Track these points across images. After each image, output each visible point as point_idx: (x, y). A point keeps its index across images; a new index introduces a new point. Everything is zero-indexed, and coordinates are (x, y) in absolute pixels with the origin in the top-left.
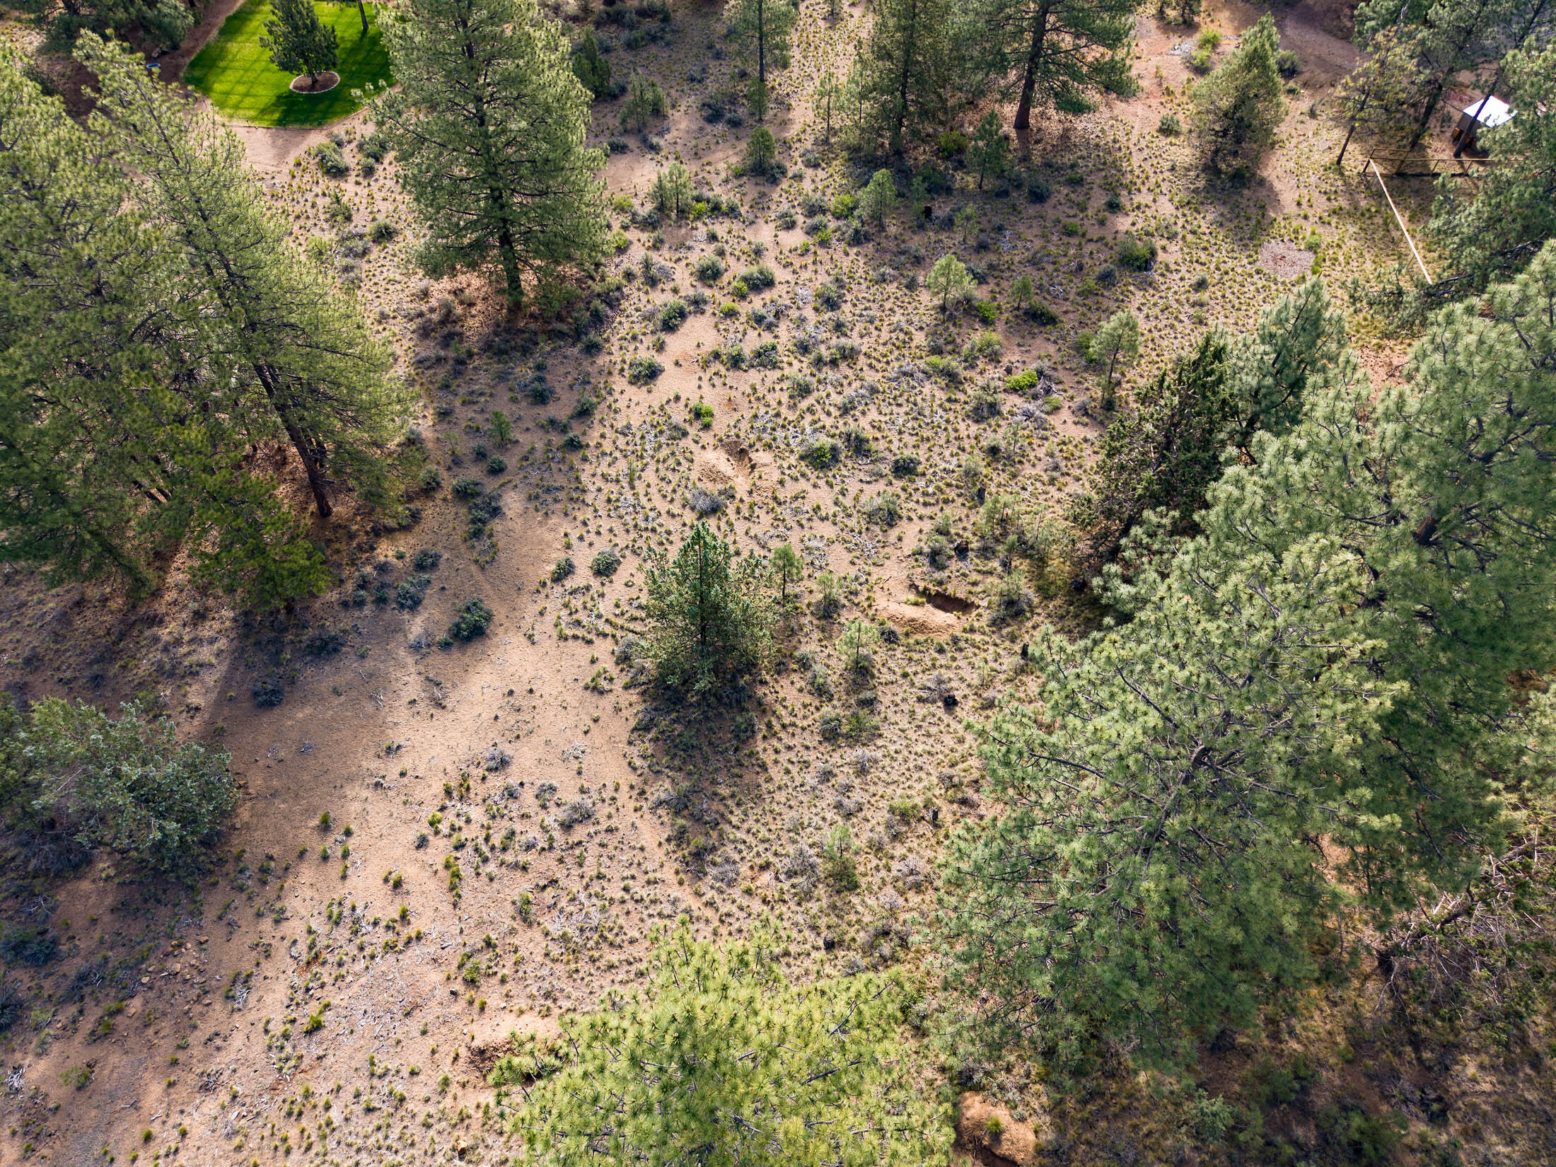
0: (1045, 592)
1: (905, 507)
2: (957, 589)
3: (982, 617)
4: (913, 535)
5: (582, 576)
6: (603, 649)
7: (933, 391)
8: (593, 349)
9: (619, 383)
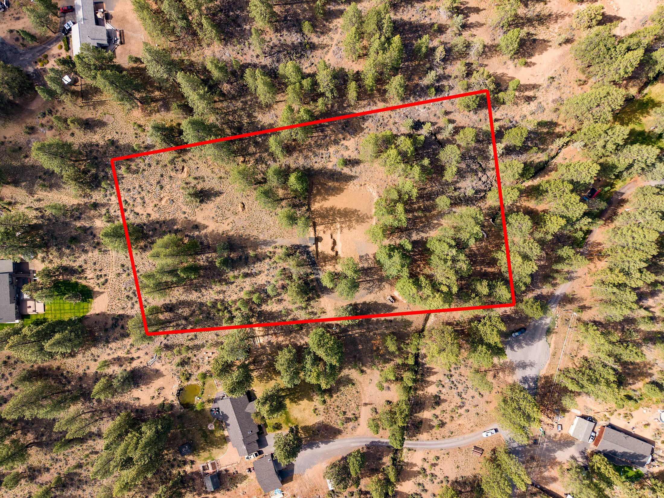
0: (180, 157)
1: (168, 175)
2: (181, 168)
3: (185, 165)
4: (173, 174)
5: (186, 215)
6: (196, 210)
7: (145, 173)
8: (145, 224)
9: (151, 219)
